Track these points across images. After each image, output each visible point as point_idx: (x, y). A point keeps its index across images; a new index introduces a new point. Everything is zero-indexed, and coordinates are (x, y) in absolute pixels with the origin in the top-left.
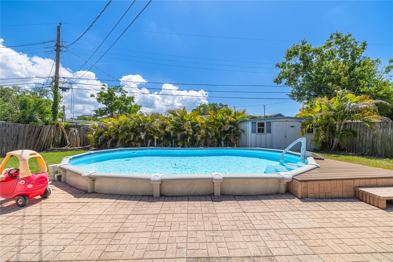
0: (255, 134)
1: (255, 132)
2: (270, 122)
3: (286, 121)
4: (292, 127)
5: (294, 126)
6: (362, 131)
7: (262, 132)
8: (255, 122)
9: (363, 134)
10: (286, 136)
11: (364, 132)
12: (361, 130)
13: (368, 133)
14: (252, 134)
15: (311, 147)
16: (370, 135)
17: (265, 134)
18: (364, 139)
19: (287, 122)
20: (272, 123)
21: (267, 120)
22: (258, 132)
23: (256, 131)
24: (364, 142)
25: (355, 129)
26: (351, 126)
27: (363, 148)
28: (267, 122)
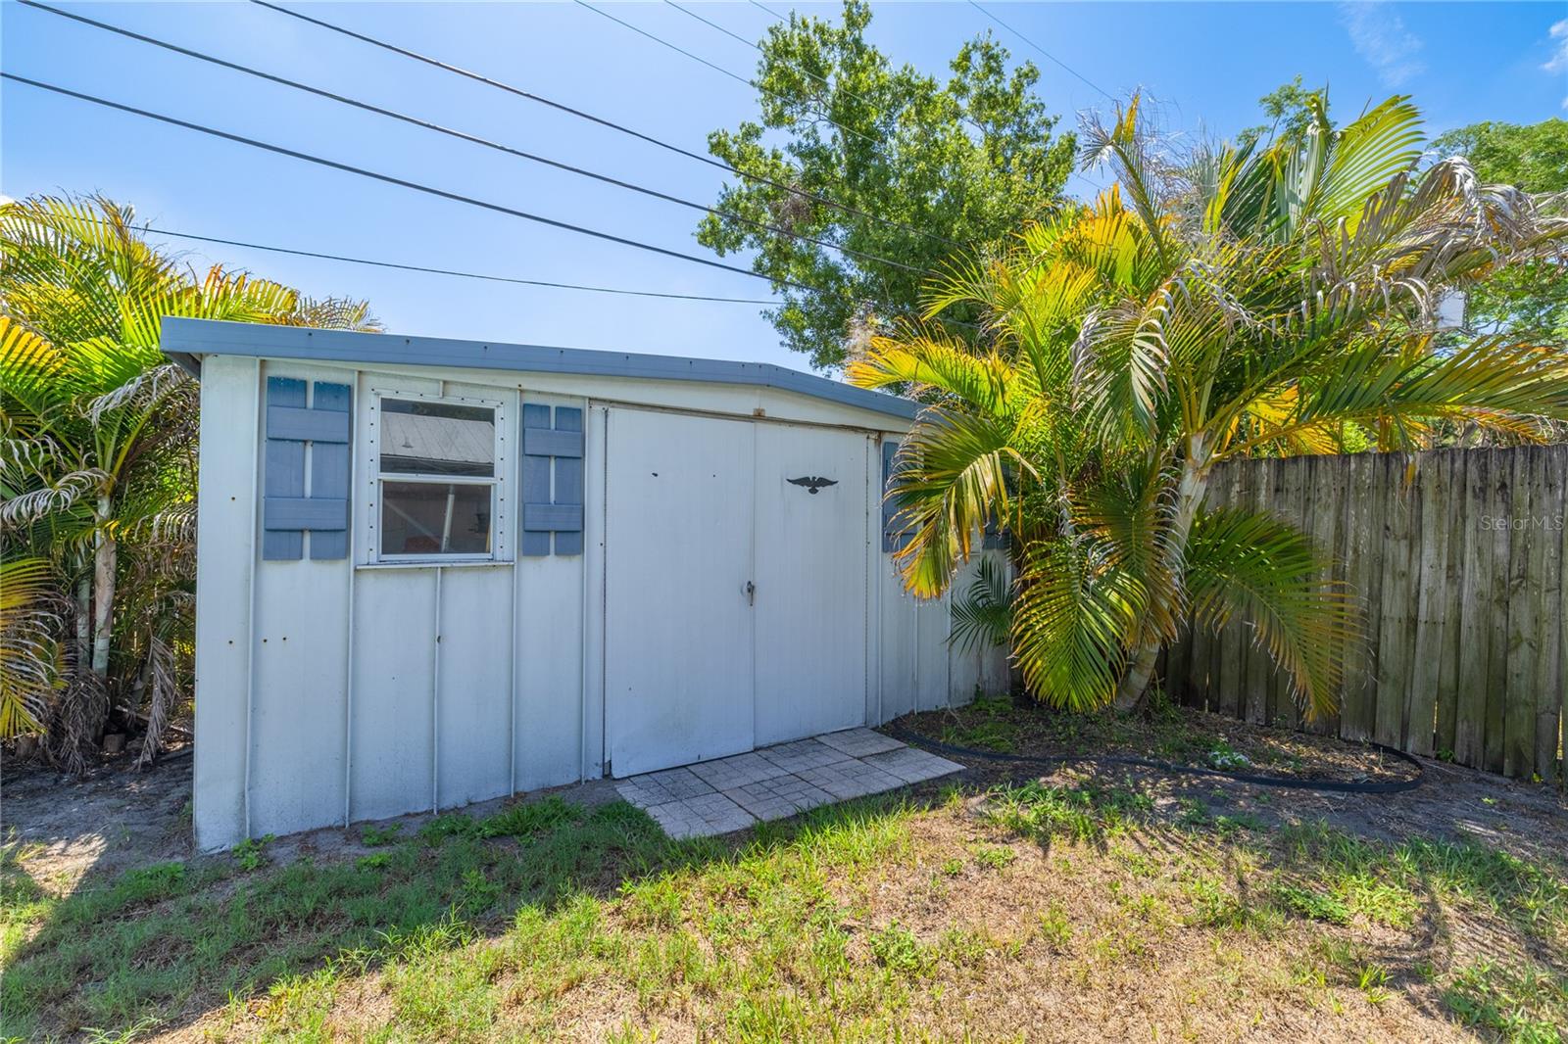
0: (333, 574)
1: (333, 540)
2: (571, 417)
3: (759, 417)
4: (814, 484)
5: (824, 482)
6: (1362, 531)
7: (456, 546)
8: (321, 387)
9: (1380, 562)
10: (751, 589)
11: (1391, 544)
12: (1352, 523)
13: (1429, 551)
14: (277, 574)
15: (954, 678)
16: (1453, 573)
17: (493, 566)
18: (1393, 606)
19: (761, 426)
20: (594, 420)
21: (531, 383)
22: (387, 548)
23: (345, 531)
24: (1391, 635)
25: (1294, 517)
26: (1251, 487)
27: (1387, 694)
28: (526, 408)
